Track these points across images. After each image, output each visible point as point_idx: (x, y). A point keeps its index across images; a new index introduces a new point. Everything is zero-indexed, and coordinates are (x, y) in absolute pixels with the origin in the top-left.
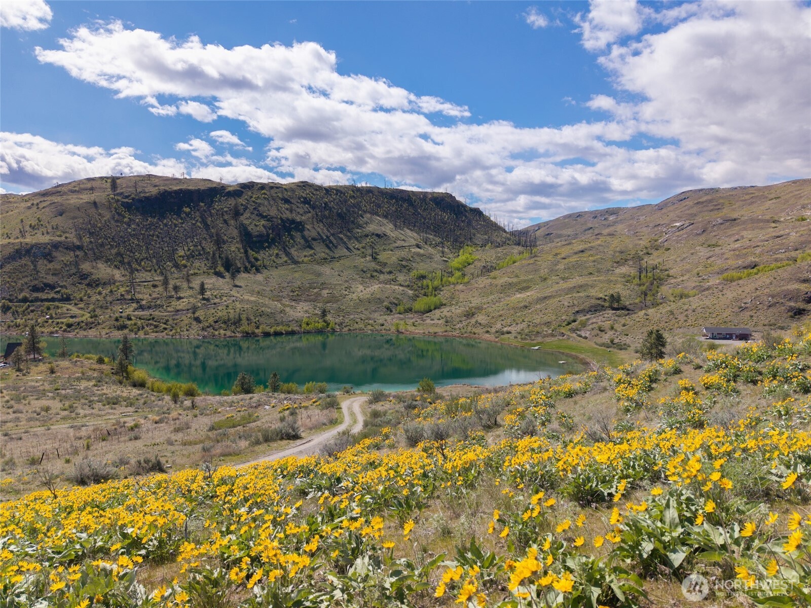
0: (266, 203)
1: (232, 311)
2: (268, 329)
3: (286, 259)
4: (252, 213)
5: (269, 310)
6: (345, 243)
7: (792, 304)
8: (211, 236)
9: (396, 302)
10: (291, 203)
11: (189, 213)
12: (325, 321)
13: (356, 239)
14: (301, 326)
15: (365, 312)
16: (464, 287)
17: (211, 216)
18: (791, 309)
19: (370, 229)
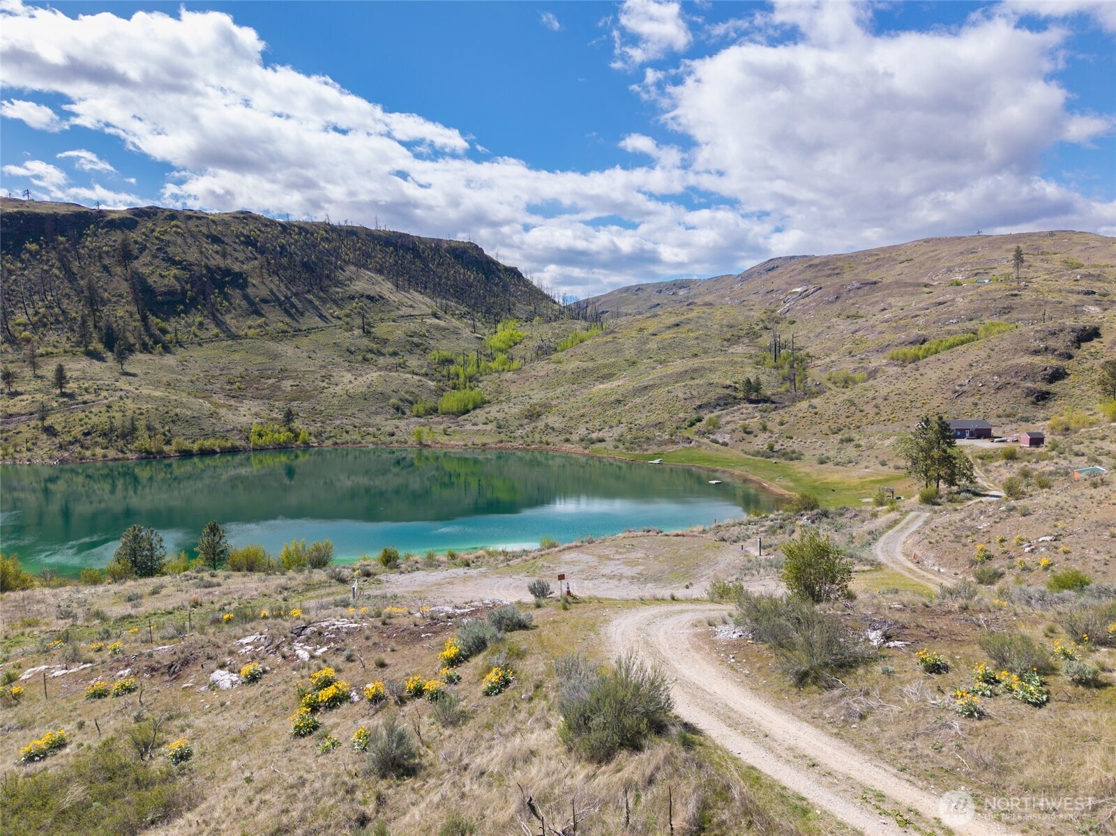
0: (179, 241)
1: (118, 415)
2: (187, 445)
3: (216, 331)
4: (155, 257)
5: (189, 413)
6: (316, 308)
7: (1029, 384)
8: (79, 292)
9: (410, 398)
10: (223, 242)
11: (37, 253)
12: (290, 430)
13: (335, 302)
14: (247, 438)
15: (359, 415)
16: (516, 376)
17: (79, 257)
18: (1030, 392)
19: (356, 288)
